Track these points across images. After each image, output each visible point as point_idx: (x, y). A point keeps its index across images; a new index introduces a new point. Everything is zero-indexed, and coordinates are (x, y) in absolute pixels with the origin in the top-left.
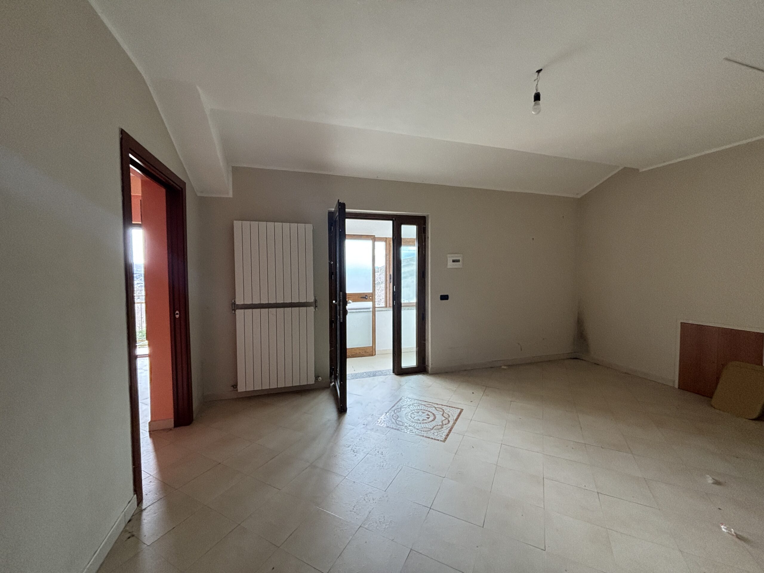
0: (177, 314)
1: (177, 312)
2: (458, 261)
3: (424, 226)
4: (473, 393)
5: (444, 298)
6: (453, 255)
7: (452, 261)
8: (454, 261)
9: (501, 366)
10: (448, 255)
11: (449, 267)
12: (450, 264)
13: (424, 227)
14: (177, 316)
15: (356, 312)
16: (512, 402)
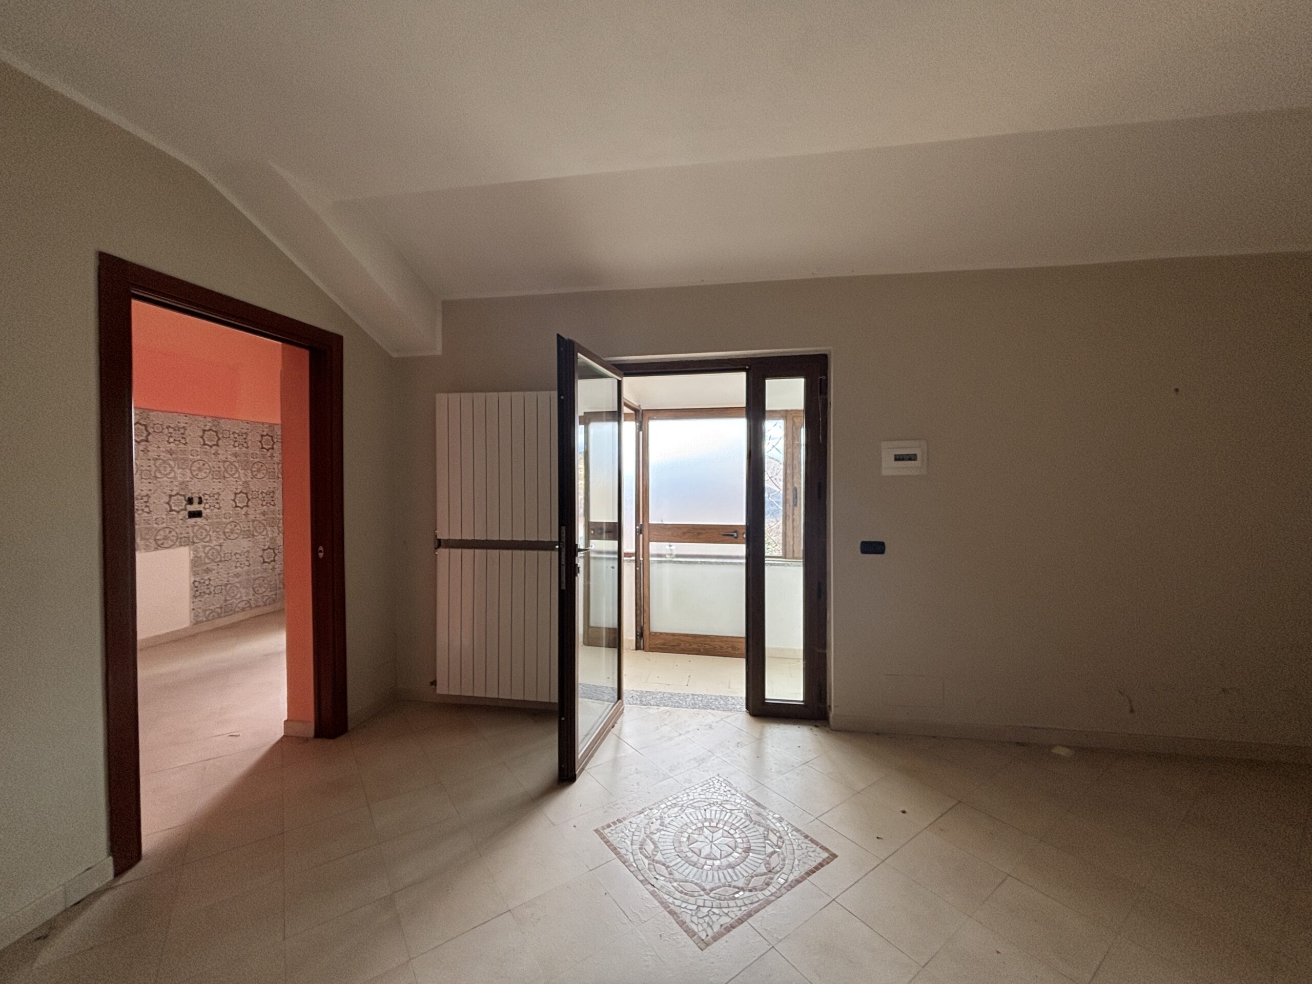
0: (321, 551)
1: (321, 548)
2: (912, 458)
3: (824, 377)
4: (904, 812)
5: (873, 548)
6: (895, 443)
7: (893, 458)
8: (898, 458)
9: (1051, 747)
10: (884, 444)
11: (885, 472)
12: (890, 468)
13: (821, 379)
14: (321, 555)
15: (716, 563)
16: (1009, 878)
